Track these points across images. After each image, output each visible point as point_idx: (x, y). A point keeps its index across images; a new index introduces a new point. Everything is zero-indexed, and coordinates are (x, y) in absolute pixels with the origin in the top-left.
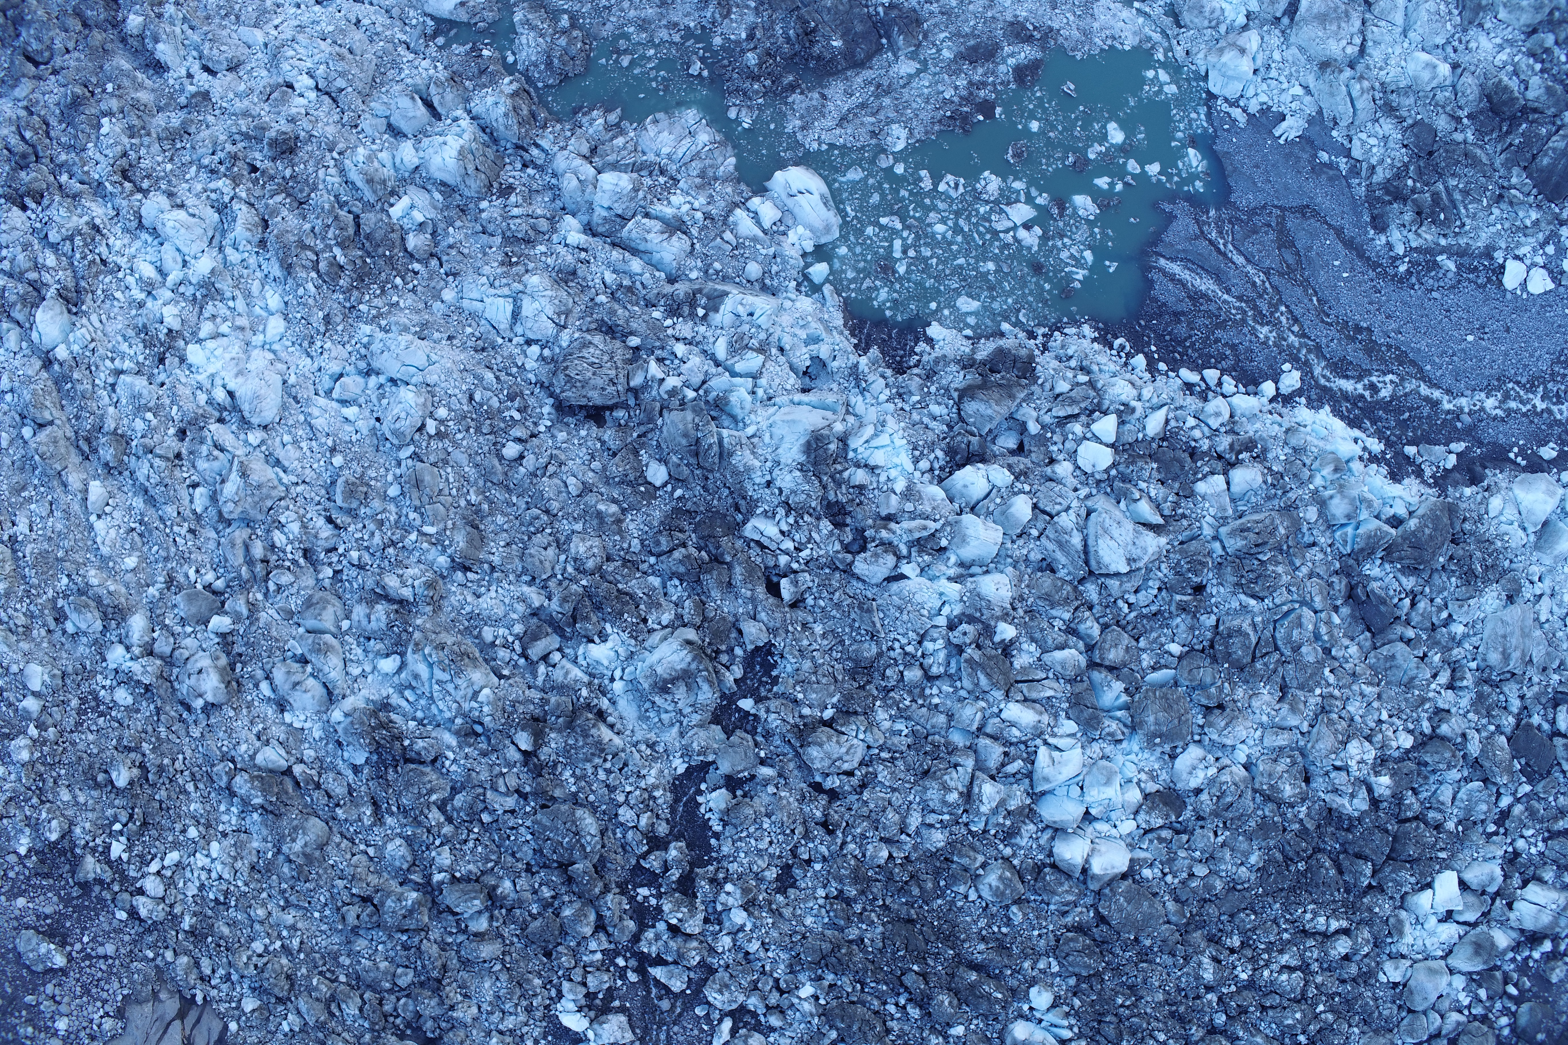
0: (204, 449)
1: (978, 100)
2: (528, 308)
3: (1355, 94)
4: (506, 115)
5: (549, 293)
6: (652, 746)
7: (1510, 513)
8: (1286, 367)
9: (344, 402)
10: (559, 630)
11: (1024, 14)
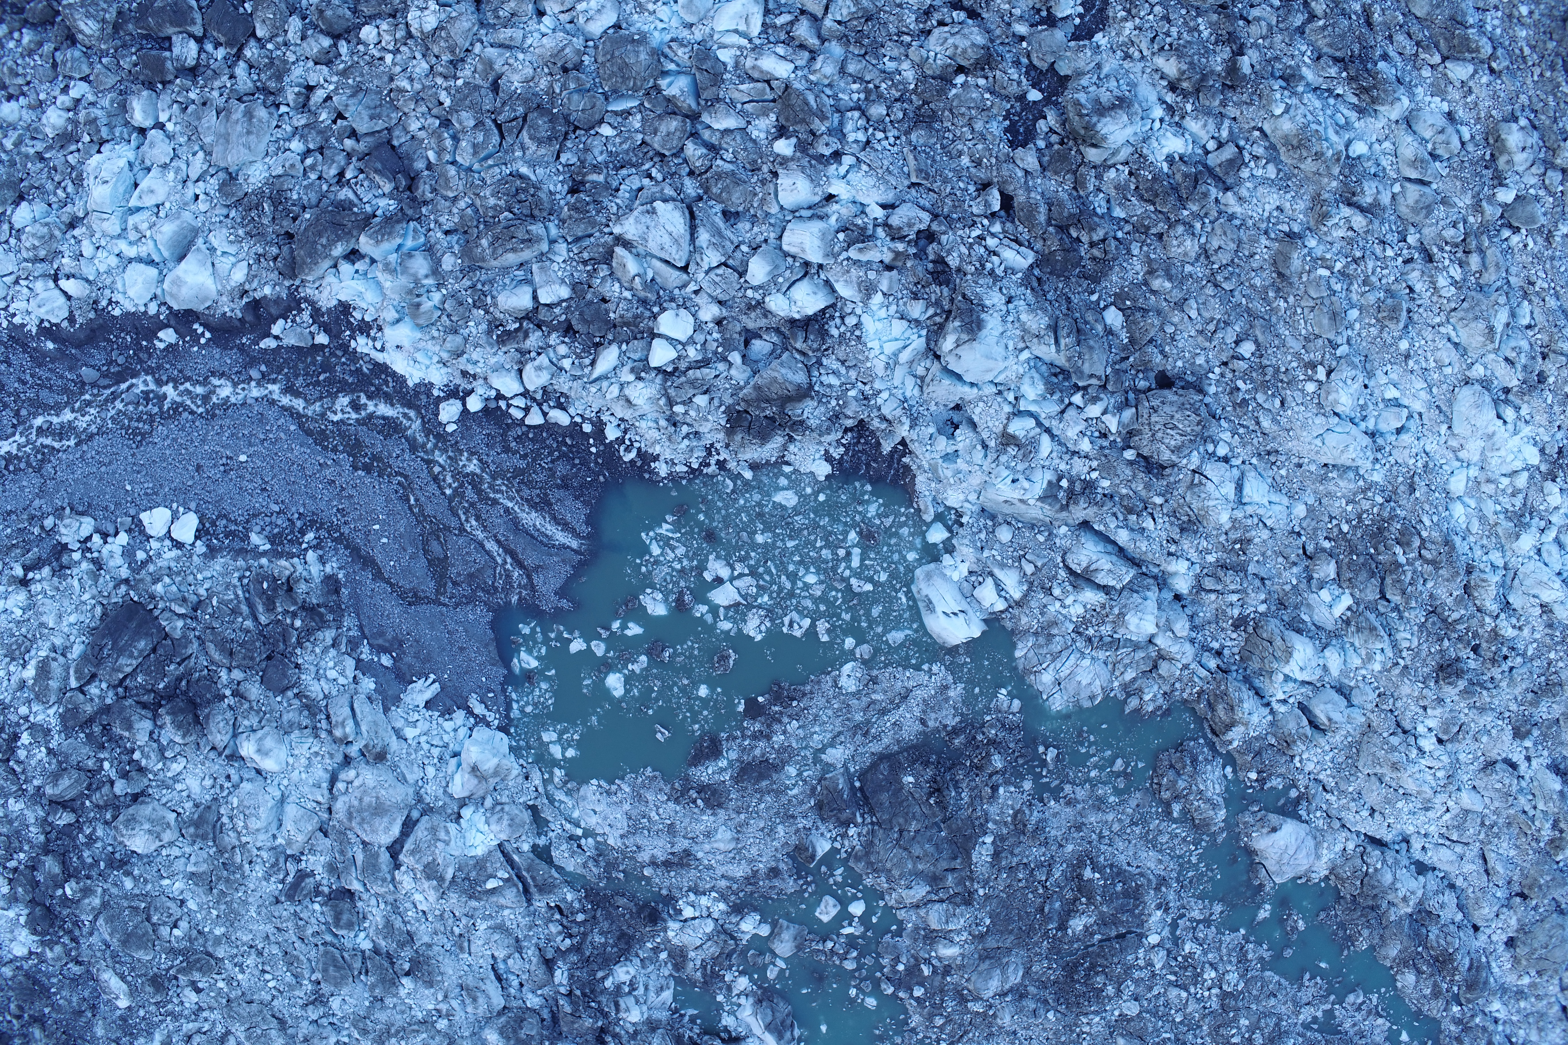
0: (1523, 361)
1: (762, 719)
2: (1229, 490)
3: (350, 724)
4: (1241, 701)
5: (1211, 503)
6: (1127, 56)
7: (225, 264)
8: (451, 428)
9: (1396, 403)
10: (1210, 171)
11: (705, 818)
